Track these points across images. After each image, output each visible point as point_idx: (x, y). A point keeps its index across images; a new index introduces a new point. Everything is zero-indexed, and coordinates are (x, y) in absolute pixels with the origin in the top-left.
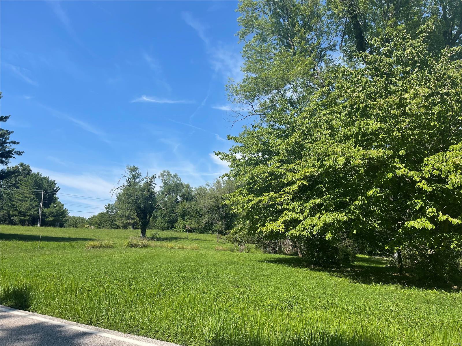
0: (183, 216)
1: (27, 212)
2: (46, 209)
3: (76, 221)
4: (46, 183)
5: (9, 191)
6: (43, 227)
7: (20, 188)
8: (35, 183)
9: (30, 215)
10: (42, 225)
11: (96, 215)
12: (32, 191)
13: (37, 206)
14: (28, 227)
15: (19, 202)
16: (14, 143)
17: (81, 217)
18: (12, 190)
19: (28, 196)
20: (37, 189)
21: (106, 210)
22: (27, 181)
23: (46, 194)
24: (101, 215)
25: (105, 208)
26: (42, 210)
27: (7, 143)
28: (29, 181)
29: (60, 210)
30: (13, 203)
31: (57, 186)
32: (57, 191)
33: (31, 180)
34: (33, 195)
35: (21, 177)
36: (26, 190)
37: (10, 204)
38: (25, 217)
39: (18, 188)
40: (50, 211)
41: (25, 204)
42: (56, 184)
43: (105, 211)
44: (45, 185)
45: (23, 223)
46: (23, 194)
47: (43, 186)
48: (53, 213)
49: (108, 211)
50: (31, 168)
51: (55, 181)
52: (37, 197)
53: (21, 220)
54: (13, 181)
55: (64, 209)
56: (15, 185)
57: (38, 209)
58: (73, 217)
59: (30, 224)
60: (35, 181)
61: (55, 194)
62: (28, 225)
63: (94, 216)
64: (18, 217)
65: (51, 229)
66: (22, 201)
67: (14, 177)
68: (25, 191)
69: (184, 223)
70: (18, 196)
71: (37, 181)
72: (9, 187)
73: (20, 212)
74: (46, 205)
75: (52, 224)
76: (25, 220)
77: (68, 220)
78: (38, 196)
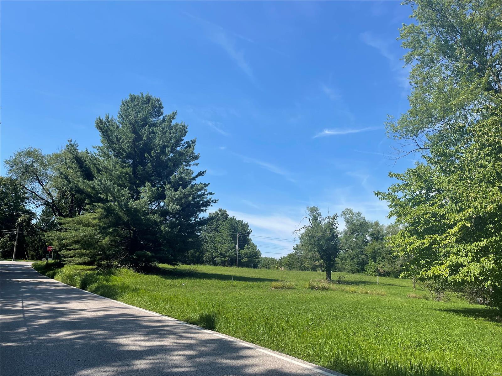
0: (374, 258)
1: (226, 254)
2: (241, 251)
3: (268, 262)
4: (240, 226)
5: (212, 234)
6: (240, 268)
7: (220, 231)
8: (232, 227)
9: (229, 257)
10: (238, 266)
11: (286, 256)
12: (229, 234)
13: (234, 248)
14: (227, 268)
15: (220, 244)
16: (210, 194)
17: (272, 258)
18: (214, 234)
19: (226, 238)
20: (233, 232)
21: (295, 251)
22: (225, 225)
23: (241, 236)
24: (290, 256)
25: (294, 249)
26: (238, 251)
27: (205, 195)
28: (227, 225)
29: (253, 251)
30: (215, 245)
31: (249, 228)
32: (250, 234)
33: (228, 224)
34: (231, 237)
35: (220, 222)
36: (225, 233)
37: (212, 247)
38: (225, 258)
39: (218, 231)
40: (245, 253)
41: (224, 246)
42: (248, 227)
43: (293, 252)
44: (240, 228)
45: (223, 264)
46: (222, 237)
47: (238, 229)
48: (247, 254)
49: (296, 252)
50: (228, 213)
51: (247, 224)
52: (234, 240)
53: (222, 260)
54: (214, 226)
55: (257, 250)
56: (216, 230)
57: (235, 251)
58: (265, 258)
59: (229, 264)
60: (231, 225)
61: (248, 236)
62: (227, 266)
63: (284, 257)
64: (220, 258)
65: (245, 269)
66: (222, 243)
67: (215, 221)
68: (224, 235)
69: (375, 266)
70: (219, 239)
71: (233, 225)
72: (211, 231)
73: (221, 254)
74: (241, 247)
75: (246, 265)
76: (225, 261)
77: (262, 261)
78: (234, 238)
